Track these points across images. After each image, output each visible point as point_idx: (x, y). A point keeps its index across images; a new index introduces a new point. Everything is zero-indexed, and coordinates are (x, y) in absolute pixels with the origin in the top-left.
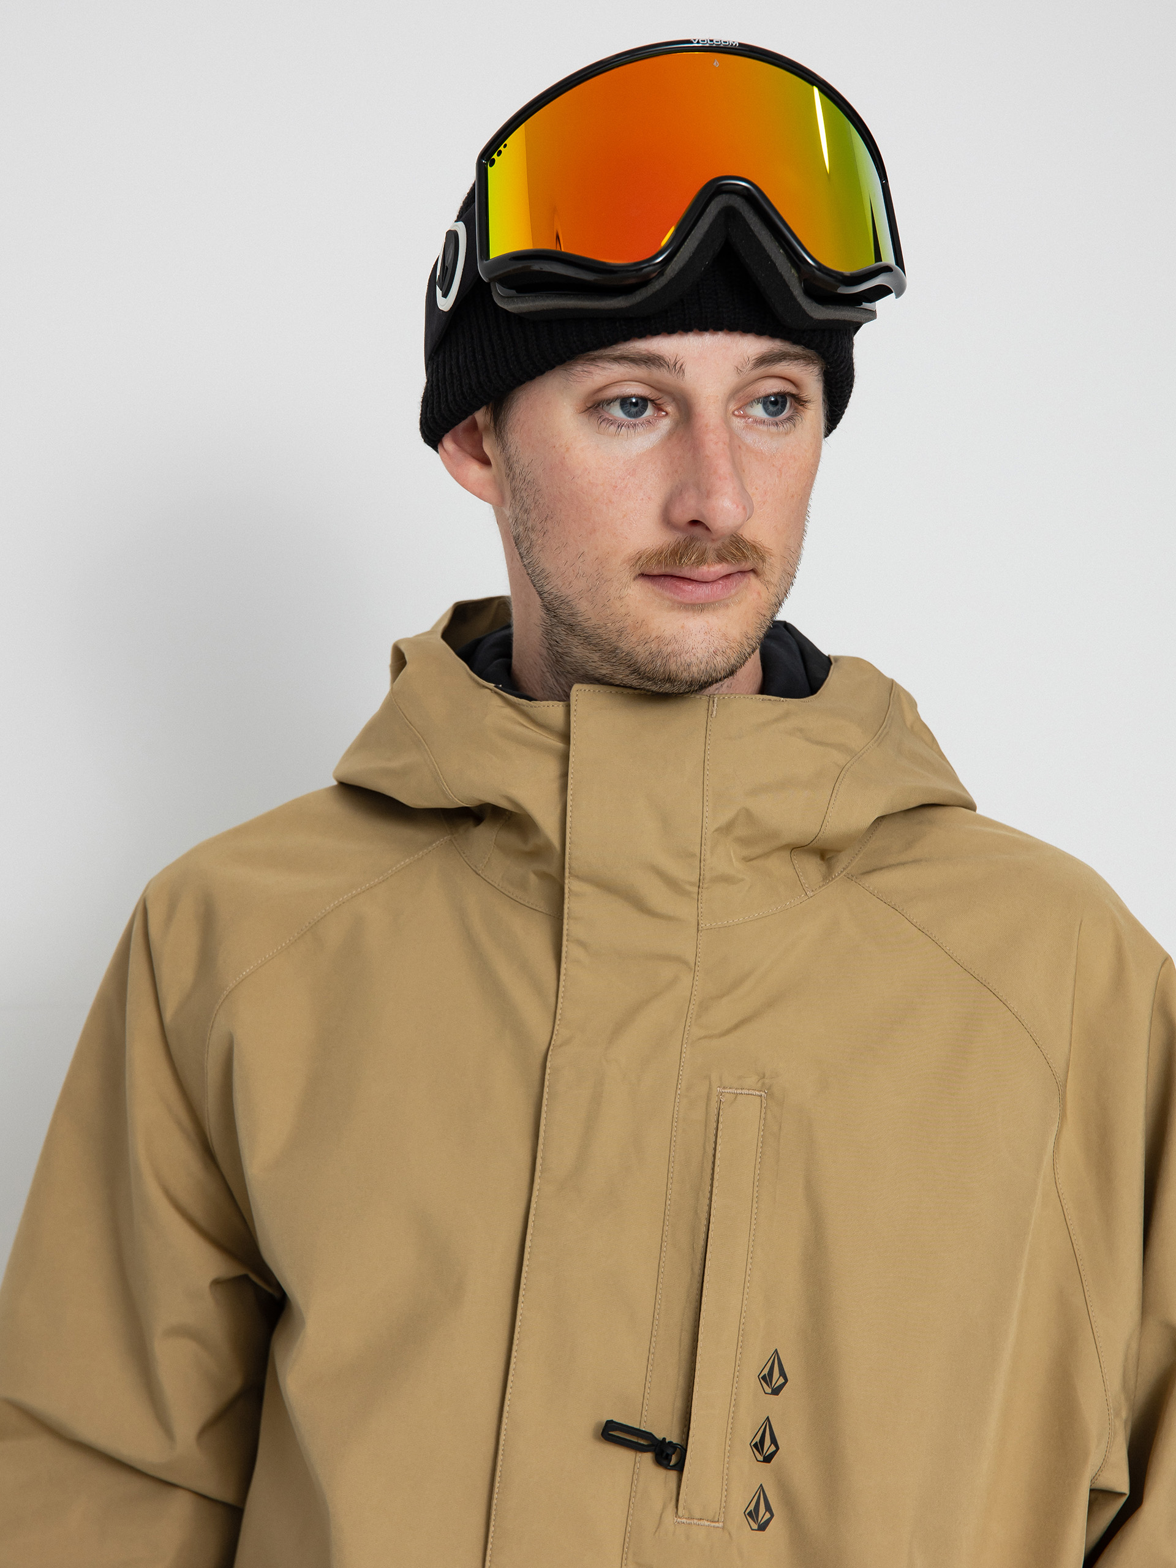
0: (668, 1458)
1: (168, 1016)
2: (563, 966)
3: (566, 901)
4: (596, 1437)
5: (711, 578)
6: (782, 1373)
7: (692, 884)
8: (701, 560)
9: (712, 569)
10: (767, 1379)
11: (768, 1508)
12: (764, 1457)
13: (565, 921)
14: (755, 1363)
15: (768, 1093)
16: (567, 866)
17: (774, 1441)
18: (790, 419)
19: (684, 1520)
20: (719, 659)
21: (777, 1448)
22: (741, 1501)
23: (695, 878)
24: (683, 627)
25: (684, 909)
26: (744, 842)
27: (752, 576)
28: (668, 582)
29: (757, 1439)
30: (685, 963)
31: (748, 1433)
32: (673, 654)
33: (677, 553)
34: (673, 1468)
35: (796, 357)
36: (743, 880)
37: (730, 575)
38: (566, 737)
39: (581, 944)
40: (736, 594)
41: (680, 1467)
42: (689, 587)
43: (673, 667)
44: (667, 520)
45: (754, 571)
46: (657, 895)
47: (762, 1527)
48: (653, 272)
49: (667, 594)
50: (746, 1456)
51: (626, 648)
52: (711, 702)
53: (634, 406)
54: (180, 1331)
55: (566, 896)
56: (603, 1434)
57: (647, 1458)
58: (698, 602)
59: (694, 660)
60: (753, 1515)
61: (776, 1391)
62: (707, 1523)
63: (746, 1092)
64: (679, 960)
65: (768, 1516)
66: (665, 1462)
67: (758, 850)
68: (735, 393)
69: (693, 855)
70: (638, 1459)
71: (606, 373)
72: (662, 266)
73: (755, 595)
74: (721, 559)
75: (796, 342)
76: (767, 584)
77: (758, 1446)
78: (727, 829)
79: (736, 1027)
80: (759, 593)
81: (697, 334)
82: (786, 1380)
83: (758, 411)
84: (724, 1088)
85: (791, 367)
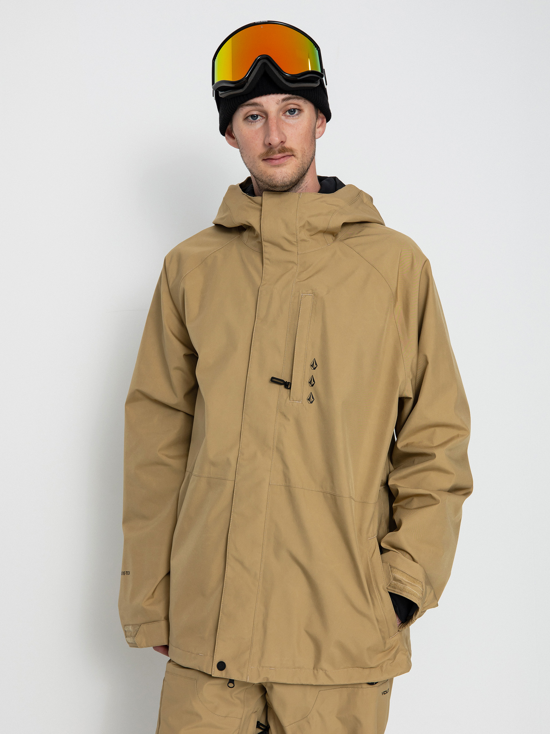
0: (287, 386)
1: (170, 286)
2: (264, 265)
3: (263, 248)
4: (269, 382)
5: (278, 158)
6: (316, 364)
7: (295, 242)
8: (274, 153)
9: (277, 155)
10: (312, 366)
11: (313, 398)
12: (312, 385)
13: (264, 254)
14: (310, 362)
15: (315, 295)
16: (262, 238)
17: (314, 381)
18: (297, 115)
19: (292, 401)
20: (285, 179)
21: (315, 383)
22: (306, 396)
23: (296, 240)
24: (275, 172)
25: (293, 249)
26: (309, 230)
27: (293, 157)
28: (268, 160)
29: (310, 381)
30: (295, 263)
31: (308, 380)
32: (274, 179)
33: (267, 153)
34: (288, 389)
35: (294, 98)
36: (308, 241)
37: (285, 156)
38: (261, 205)
39: (268, 259)
40: (287, 161)
41: (290, 388)
42: (274, 161)
43: (274, 182)
44: (264, 145)
45: (293, 155)
46: (286, 246)
47: (311, 403)
48: (245, 80)
49: (269, 164)
50: (307, 385)
51: (264, 180)
52: (300, 195)
53: (254, 117)
54: (177, 368)
55: (263, 247)
56: (271, 380)
57: (283, 386)
58: (276, 165)
59: (278, 180)
60: (309, 399)
61: (314, 369)
62: (297, 402)
63: (309, 294)
64: (293, 262)
65: (313, 400)
66: (287, 387)
67: (313, 233)
68: (280, 110)
69: (294, 234)
70: (281, 387)
71: (246, 109)
72: (247, 79)
73: (294, 162)
74: (279, 153)
75: (293, 94)
76: (298, 158)
77: (310, 383)
78: (304, 226)
79: (307, 279)
80: (296, 161)
81: (265, 96)
82: (317, 366)
83: (288, 113)
84: (303, 294)
85: (294, 101)
